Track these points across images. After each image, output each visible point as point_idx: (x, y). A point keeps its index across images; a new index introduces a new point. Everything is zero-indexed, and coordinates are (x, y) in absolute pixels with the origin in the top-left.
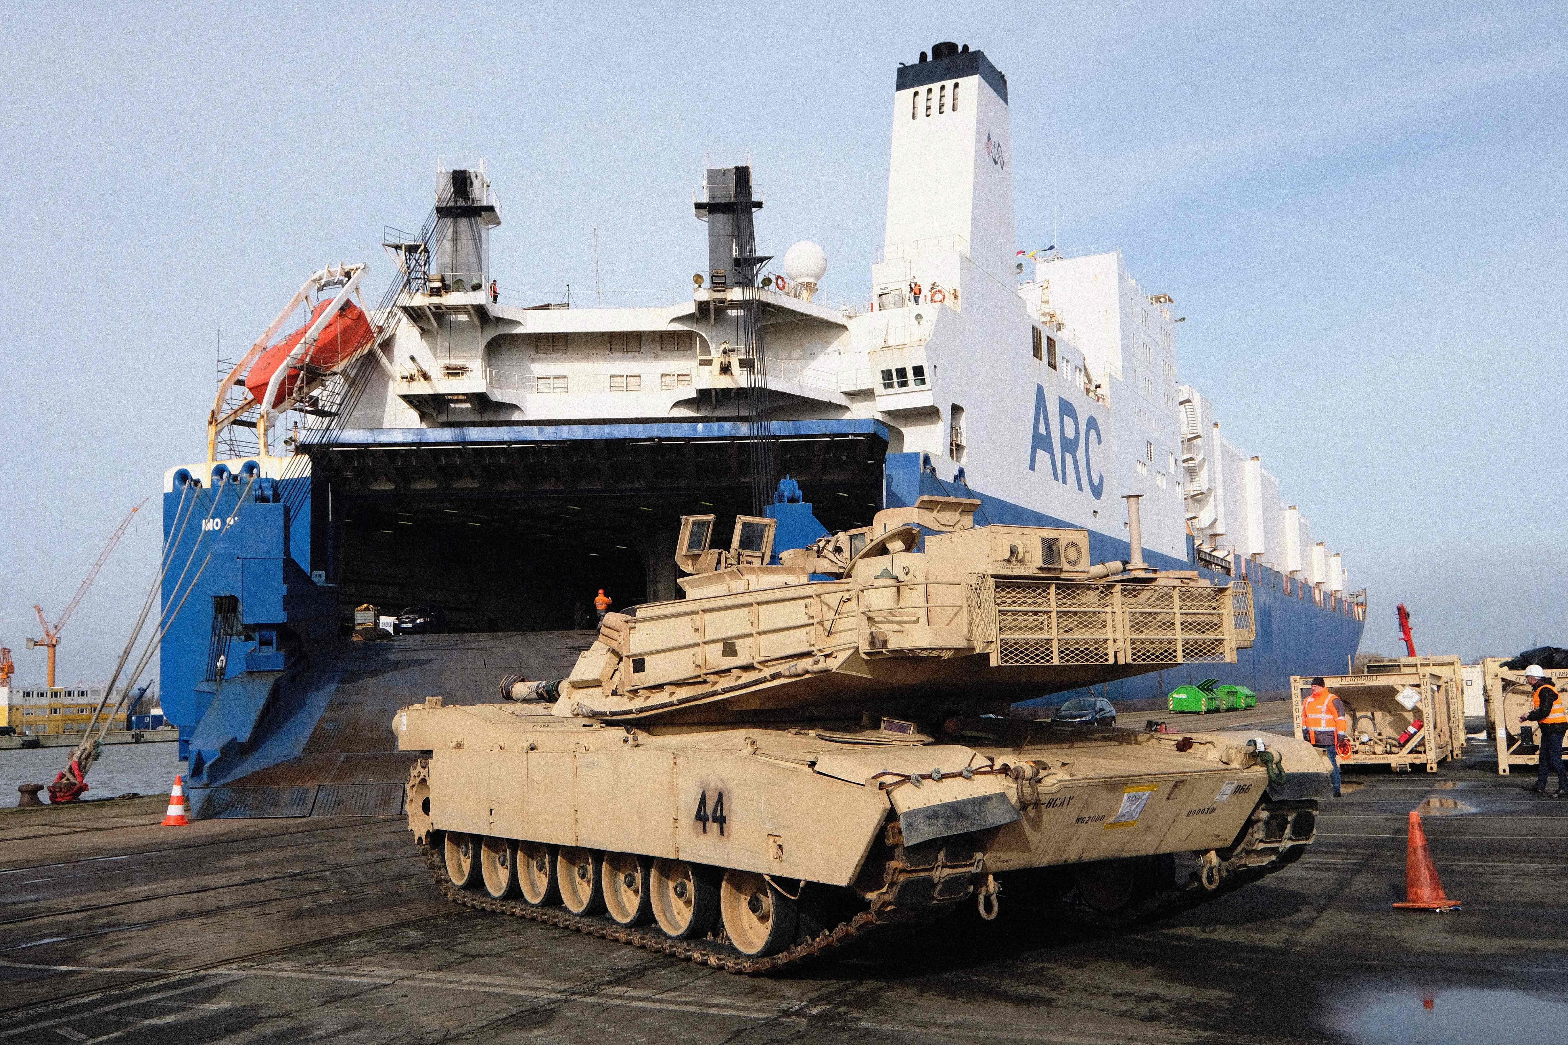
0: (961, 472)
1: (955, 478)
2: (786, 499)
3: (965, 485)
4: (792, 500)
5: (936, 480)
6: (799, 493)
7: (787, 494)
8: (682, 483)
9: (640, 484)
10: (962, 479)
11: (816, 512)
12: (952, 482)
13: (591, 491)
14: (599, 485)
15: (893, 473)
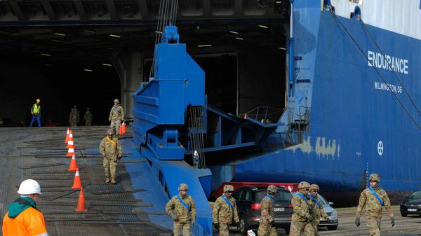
0: (357, 11)
1: (352, 15)
2: (167, 41)
3: (361, 20)
4: (172, 41)
5: (335, 16)
6: (177, 37)
7: (168, 37)
8: (138, 17)
9: (106, 18)
10: (358, 16)
11: (189, 50)
12: (349, 17)
13: (70, 22)
14: (75, 18)
15: (300, 10)
